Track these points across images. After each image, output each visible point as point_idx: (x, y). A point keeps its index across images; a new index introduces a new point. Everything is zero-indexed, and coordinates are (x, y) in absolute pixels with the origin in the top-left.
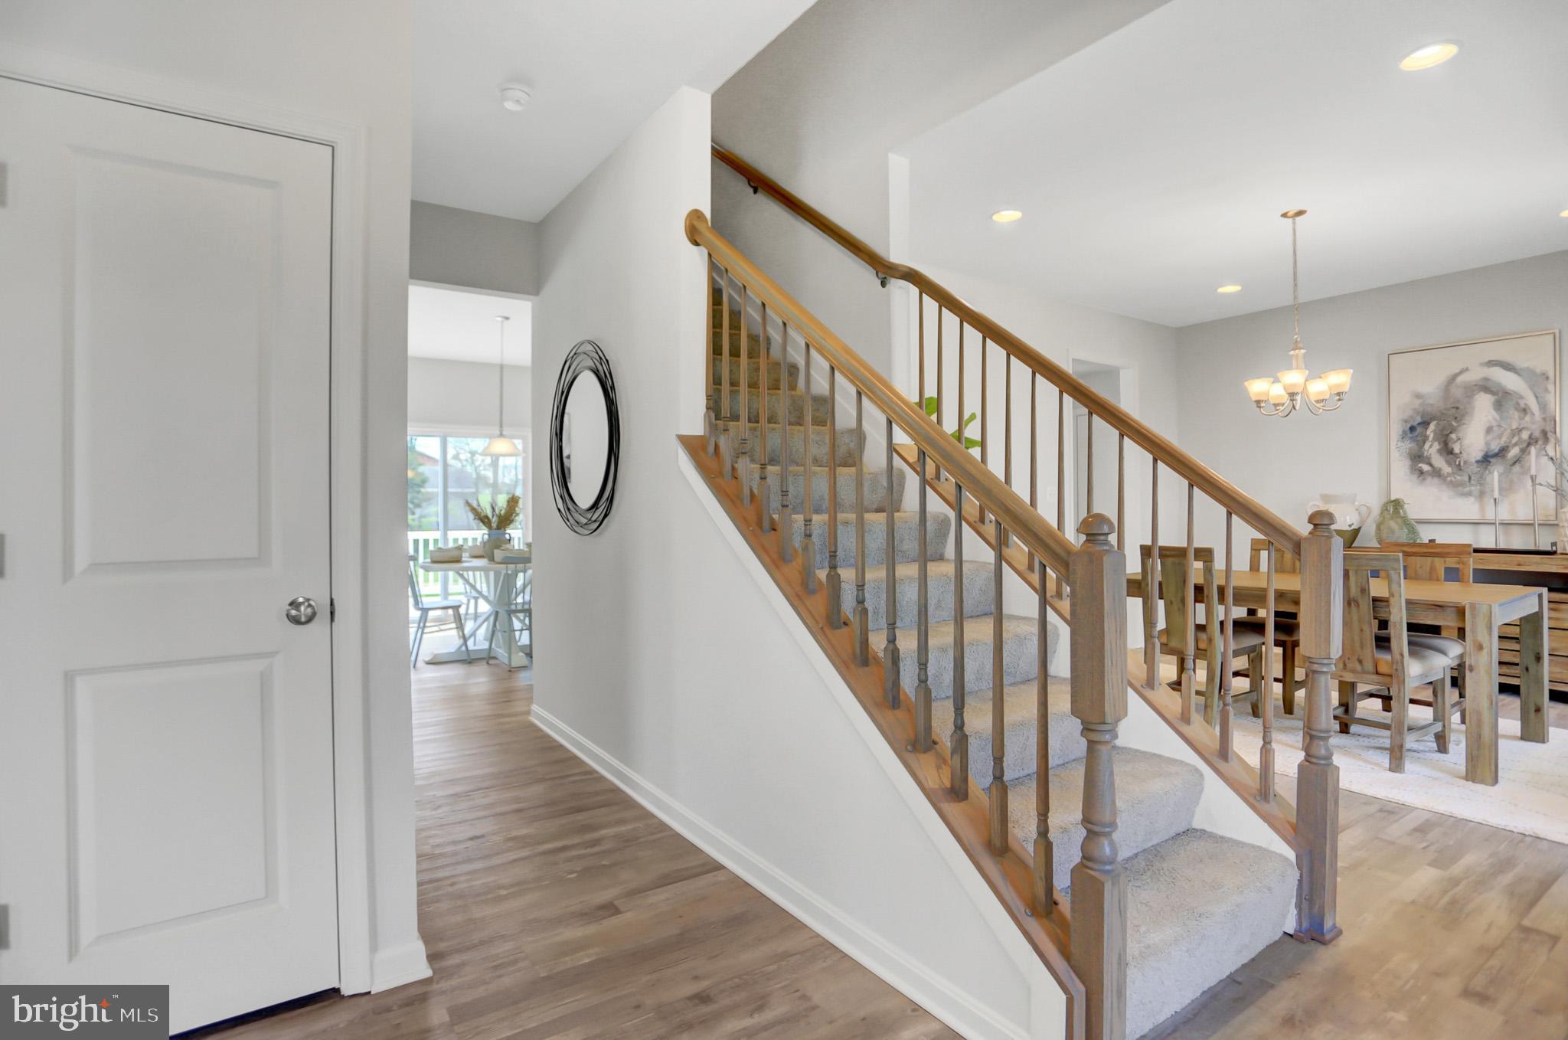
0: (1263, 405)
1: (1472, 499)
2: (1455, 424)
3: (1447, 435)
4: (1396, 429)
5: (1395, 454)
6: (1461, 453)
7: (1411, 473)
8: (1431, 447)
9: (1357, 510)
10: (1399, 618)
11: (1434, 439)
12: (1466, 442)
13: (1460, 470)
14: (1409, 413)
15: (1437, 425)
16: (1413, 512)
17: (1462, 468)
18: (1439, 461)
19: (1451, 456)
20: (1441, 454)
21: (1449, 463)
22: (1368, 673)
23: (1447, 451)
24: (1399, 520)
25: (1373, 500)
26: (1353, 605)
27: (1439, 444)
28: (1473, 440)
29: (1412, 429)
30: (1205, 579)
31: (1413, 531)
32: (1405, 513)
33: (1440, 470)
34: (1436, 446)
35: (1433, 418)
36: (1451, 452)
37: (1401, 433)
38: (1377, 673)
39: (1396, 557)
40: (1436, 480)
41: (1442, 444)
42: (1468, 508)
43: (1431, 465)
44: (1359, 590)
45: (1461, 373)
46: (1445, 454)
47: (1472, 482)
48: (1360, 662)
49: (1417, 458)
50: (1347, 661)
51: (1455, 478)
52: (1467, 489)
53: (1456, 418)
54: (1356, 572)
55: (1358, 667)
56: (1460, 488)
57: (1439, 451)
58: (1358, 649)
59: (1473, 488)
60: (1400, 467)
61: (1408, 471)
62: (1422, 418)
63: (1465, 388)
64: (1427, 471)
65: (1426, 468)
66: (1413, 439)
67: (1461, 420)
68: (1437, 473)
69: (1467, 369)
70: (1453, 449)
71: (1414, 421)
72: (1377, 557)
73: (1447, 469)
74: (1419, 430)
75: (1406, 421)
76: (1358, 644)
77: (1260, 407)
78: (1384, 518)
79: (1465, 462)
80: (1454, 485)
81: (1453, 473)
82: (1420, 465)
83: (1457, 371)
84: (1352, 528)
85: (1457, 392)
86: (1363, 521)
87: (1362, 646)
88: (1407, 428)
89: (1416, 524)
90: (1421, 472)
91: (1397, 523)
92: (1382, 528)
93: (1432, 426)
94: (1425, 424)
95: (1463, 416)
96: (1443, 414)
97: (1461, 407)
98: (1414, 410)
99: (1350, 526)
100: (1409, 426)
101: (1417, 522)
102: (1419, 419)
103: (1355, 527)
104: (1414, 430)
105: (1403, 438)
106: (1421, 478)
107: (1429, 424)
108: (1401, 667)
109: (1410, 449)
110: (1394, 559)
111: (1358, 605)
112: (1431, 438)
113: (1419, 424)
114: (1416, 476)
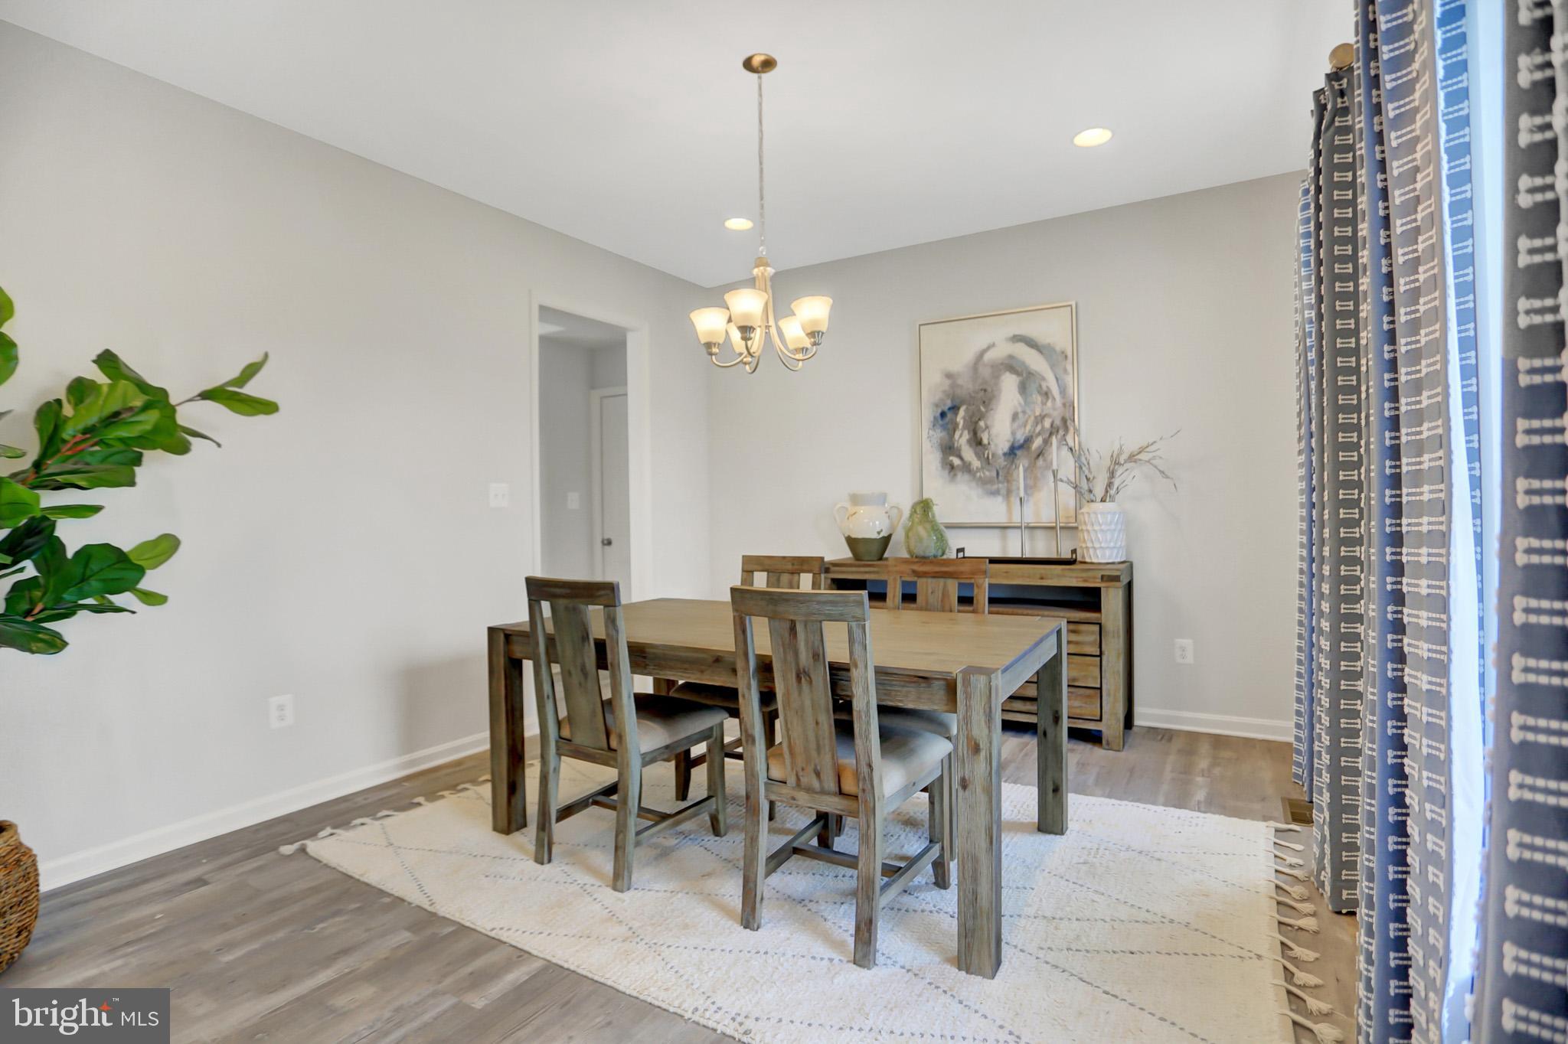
0: (715, 350)
1: (1000, 499)
2: (983, 409)
3: (976, 423)
4: (928, 414)
5: (927, 445)
6: (989, 444)
7: (943, 467)
8: (961, 436)
9: (886, 513)
10: (865, 699)
11: (964, 428)
12: (994, 431)
13: (989, 464)
14: (939, 396)
15: (966, 411)
16: (942, 514)
17: (991, 461)
18: (969, 454)
19: (980, 447)
20: (971, 446)
21: (978, 456)
22: (828, 793)
23: (977, 442)
24: (928, 526)
25: (904, 500)
26: (803, 679)
27: (969, 433)
28: (1001, 430)
29: (943, 415)
30: (608, 635)
31: (941, 539)
32: (933, 516)
33: (970, 464)
34: (966, 436)
35: (963, 402)
36: (979, 443)
37: (932, 419)
38: (841, 793)
39: (857, 598)
40: (966, 477)
41: (972, 434)
42: (995, 510)
43: (961, 458)
44: (811, 656)
45: (989, 348)
46: (974, 444)
47: (1000, 478)
48: (818, 774)
49: (949, 449)
50: (801, 773)
51: (984, 473)
52: (995, 487)
53: (984, 402)
54: (806, 624)
55: (816, 784)
56: (988, 486)
57: (969, 441)
58: (814, 754)
59: (1000, 485)
60: (933, 459)
61: (939, 465)
62: (952, 401)
63: (992, 366)
64: (958, 466)
65: (956, 461)
66: (944, 427)
67: (989, 404)
68: (967, 468)
69: (993, 345)
70: (981, 439)
71: (944, 405)
72: (831, 598)
73: (976, 464)
74: (949, 415)
75: (937, 405)
76: (813, 745)
77: (711, 354)
78: (913, 522)
79: (993, 455)
80: (983, 482)
81: (982, 468)
82: (951, 458)
83: (985, 346)
84: (881, 536)
85: (985, 372)
86: (893, 527)
87: (819, 749)
88: (938, 414)
89: (945, 530)
90: (952, 467)
91: (925, 528)
92: (910, 534)
93: (962, 412)
94: (955, 409)
95: (990, 400)
96: (971, 397)
97: (989, 390)
98: (944, 392)
99: (879, 533)
100: (940, 411)
101: (947, 527)
102: (949, 404)
103: (884, 534)
104: (945, 416)
105: (934, 426)
106: (952, 474)
107: (959, 409)
108: (869, 786)
109: (941, 439)
110: (855, 601)
111: (811, 682)
112: (961, 426)
113: (950, 409)
114: (947, 472)
